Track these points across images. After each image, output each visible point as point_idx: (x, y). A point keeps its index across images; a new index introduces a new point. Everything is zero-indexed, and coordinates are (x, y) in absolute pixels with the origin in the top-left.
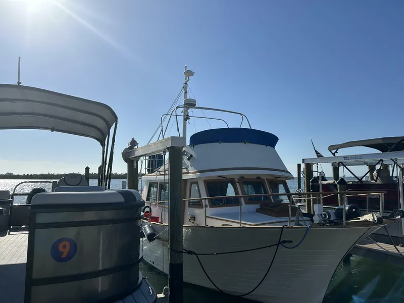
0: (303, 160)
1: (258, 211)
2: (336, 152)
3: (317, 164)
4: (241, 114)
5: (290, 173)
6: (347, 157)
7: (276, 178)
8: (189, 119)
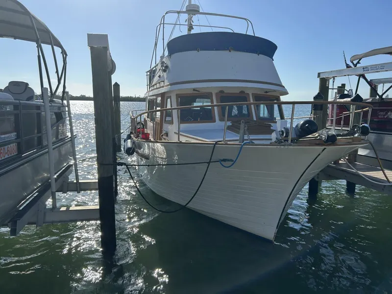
0: (319, 74)
1: (229, 128)
2: (358, 63)
3: (334, 79)
4: (245, 19)
5: (284, 87)
6: (366, 67)
7: (267, 92)
8: (193, 29)
